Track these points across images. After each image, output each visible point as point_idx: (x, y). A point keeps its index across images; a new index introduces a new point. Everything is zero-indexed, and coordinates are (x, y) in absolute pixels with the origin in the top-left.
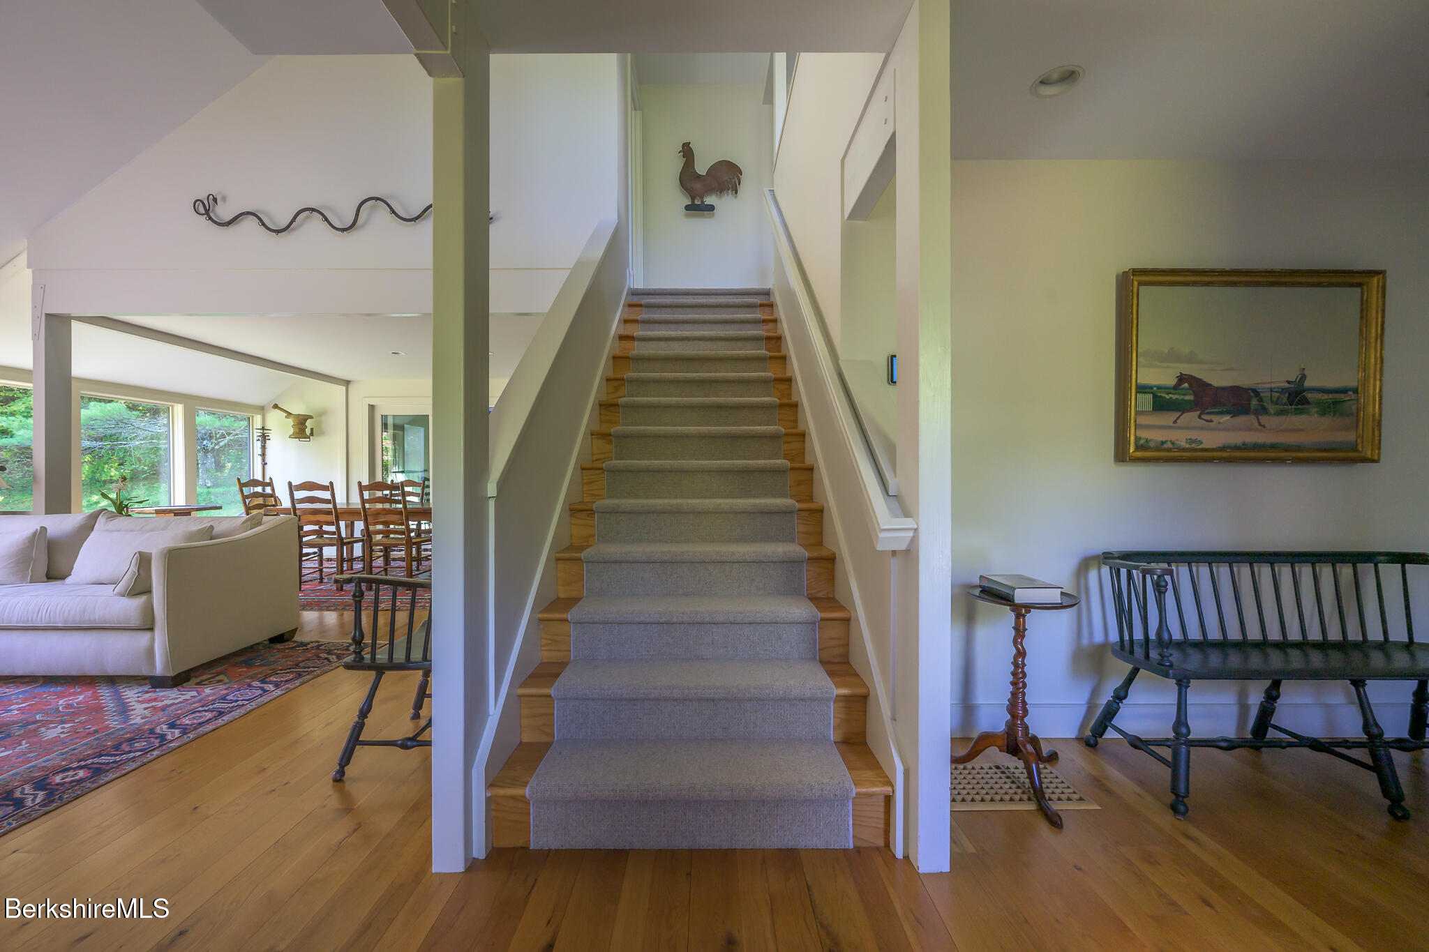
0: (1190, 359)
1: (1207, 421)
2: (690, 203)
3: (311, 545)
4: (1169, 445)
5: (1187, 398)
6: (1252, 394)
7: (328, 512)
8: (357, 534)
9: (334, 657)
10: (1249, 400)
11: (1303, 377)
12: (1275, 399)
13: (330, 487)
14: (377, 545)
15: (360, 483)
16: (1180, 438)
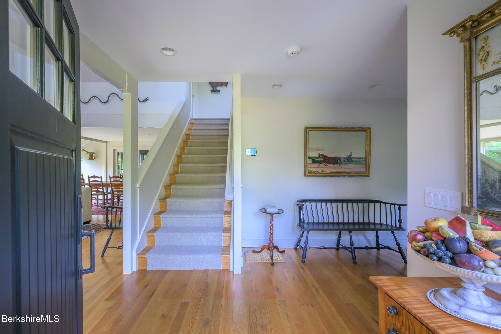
0: (322, 150)
1: (327, 166)
2: (212, 89)
3: (94, 195)
4: (317, 172)
5: (321, 160)
6: (338, 159)
7: (100, 185)
8: (109, 191)
9: (102, 228)
10: (337, 160)
11: (351, 155)
12: (344, 160)
13: (101, 177)
14: (115, 195)
15: (110, 176)
16: (320, 170)
